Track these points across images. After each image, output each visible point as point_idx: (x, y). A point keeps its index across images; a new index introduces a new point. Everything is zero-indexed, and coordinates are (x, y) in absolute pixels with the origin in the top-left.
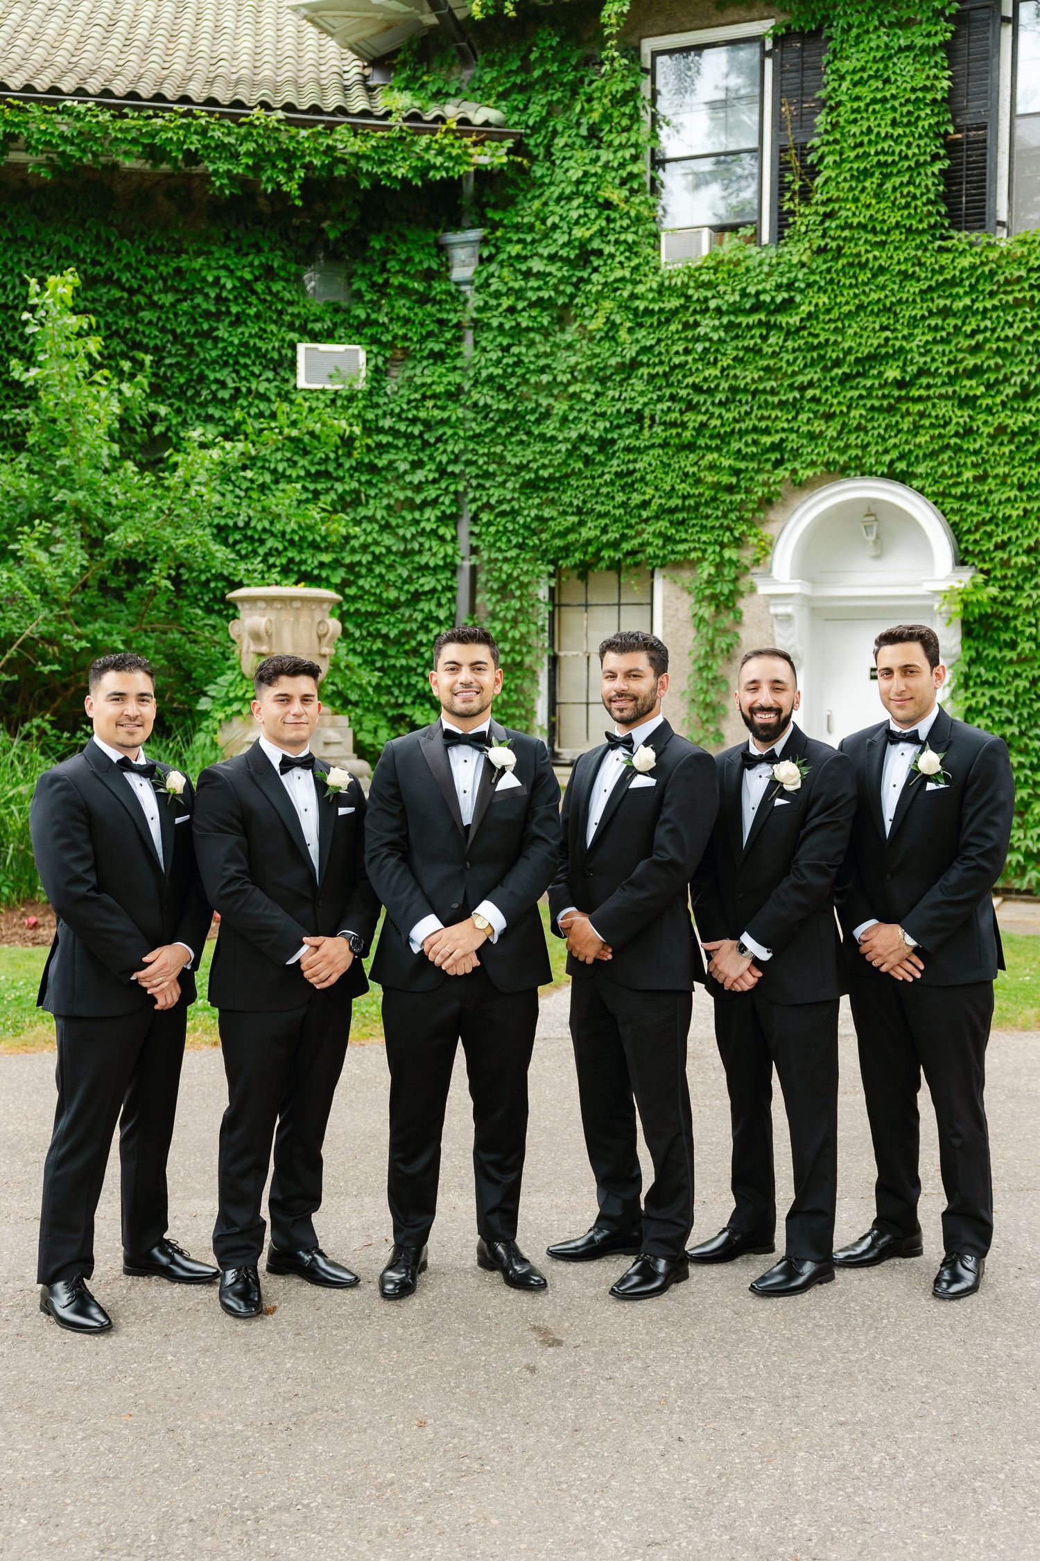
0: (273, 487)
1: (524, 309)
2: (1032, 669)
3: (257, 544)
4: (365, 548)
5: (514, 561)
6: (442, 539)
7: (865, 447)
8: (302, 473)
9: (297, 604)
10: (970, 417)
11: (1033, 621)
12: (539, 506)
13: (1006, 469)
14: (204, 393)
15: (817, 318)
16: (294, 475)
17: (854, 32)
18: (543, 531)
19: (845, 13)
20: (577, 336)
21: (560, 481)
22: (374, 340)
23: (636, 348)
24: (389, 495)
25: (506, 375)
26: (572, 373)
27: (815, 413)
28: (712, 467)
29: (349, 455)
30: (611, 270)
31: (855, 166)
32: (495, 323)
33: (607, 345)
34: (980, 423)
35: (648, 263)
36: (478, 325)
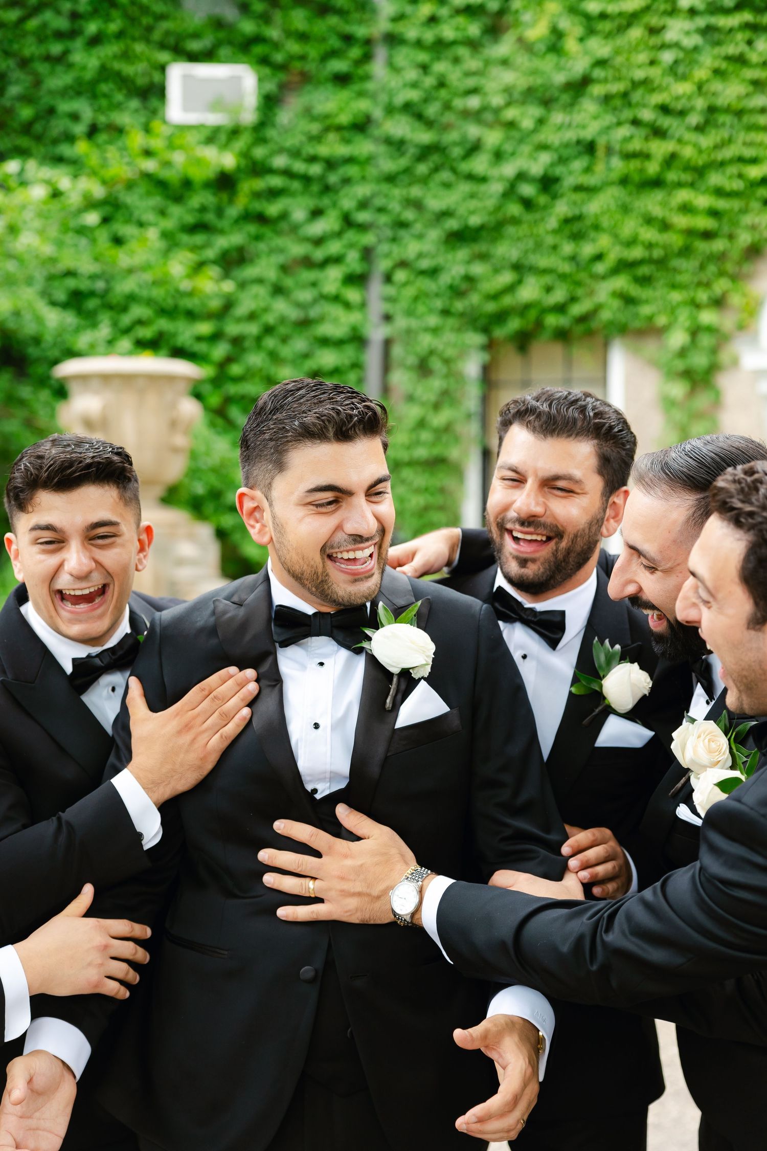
4: (252, 317)
6: (347, 305)
12: (468, 262)
18: (473, 293)
20: (514, 48)
21: (496, 230)
22: (264, 61)
23: (588, 60)
25: (426, 100)
26: (508, 94)
28: (686, 208)
32: (412, 36)
33: (551, 59)
36: (393, 40)
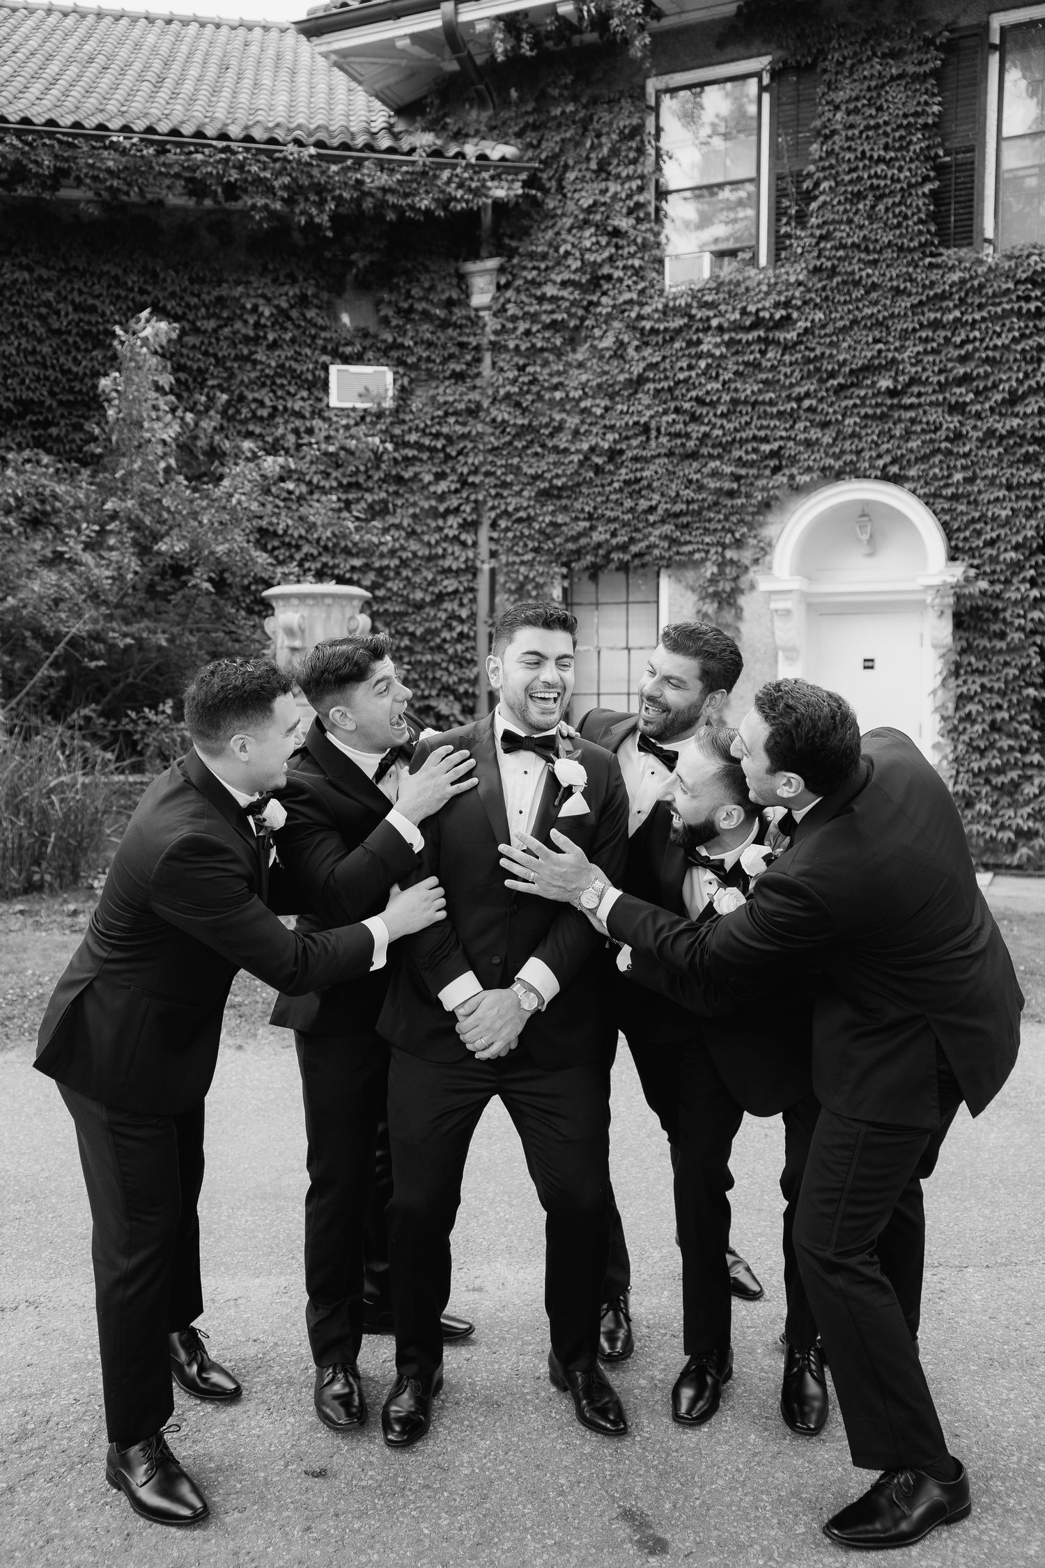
0: (308, 497)
1: (538, 331)
2: (1021, 657)
3: (293, 550)
4: (393, 552)
5: (530, 564)
6: (464, 544)
7: (859, 452)
8: (335, 484)
9: (328, 601)
10: (960, 422)
11: (1022, 612)
12: (553, 513)
13: (995, 471)
14: (244, 411)
15: (813, 333)
16: (327, 486)
17: (849, 62)
18: (556, 536)
19: (840, 45)
20: (587, 354)
21: (573, 490)
22: (401, 362)
23: (642, 365)
24: (414, 504)
25: (522, 393)
26: (583, 389)
27: (811, 422)
28: (715, 474)
29: (378, 468)
30: (620, 293)
31: (850, 189)
32: (511, 345)
33: (615, 363)
34: (969, 428)
35: (653, 286)
36: (496, 347)
